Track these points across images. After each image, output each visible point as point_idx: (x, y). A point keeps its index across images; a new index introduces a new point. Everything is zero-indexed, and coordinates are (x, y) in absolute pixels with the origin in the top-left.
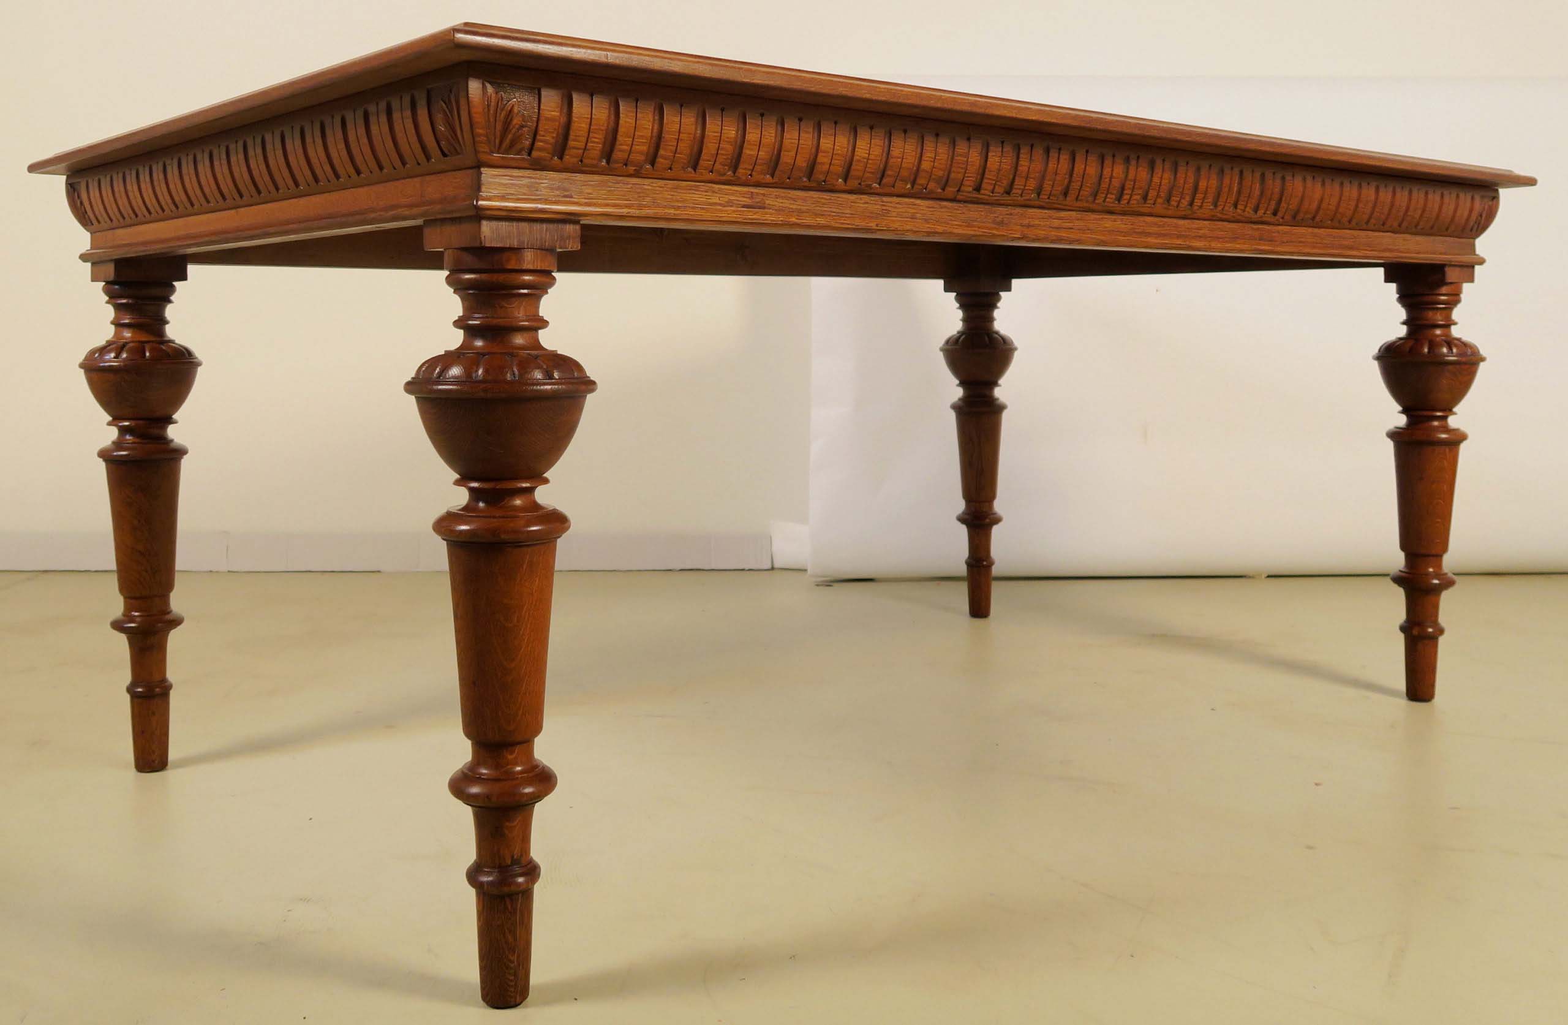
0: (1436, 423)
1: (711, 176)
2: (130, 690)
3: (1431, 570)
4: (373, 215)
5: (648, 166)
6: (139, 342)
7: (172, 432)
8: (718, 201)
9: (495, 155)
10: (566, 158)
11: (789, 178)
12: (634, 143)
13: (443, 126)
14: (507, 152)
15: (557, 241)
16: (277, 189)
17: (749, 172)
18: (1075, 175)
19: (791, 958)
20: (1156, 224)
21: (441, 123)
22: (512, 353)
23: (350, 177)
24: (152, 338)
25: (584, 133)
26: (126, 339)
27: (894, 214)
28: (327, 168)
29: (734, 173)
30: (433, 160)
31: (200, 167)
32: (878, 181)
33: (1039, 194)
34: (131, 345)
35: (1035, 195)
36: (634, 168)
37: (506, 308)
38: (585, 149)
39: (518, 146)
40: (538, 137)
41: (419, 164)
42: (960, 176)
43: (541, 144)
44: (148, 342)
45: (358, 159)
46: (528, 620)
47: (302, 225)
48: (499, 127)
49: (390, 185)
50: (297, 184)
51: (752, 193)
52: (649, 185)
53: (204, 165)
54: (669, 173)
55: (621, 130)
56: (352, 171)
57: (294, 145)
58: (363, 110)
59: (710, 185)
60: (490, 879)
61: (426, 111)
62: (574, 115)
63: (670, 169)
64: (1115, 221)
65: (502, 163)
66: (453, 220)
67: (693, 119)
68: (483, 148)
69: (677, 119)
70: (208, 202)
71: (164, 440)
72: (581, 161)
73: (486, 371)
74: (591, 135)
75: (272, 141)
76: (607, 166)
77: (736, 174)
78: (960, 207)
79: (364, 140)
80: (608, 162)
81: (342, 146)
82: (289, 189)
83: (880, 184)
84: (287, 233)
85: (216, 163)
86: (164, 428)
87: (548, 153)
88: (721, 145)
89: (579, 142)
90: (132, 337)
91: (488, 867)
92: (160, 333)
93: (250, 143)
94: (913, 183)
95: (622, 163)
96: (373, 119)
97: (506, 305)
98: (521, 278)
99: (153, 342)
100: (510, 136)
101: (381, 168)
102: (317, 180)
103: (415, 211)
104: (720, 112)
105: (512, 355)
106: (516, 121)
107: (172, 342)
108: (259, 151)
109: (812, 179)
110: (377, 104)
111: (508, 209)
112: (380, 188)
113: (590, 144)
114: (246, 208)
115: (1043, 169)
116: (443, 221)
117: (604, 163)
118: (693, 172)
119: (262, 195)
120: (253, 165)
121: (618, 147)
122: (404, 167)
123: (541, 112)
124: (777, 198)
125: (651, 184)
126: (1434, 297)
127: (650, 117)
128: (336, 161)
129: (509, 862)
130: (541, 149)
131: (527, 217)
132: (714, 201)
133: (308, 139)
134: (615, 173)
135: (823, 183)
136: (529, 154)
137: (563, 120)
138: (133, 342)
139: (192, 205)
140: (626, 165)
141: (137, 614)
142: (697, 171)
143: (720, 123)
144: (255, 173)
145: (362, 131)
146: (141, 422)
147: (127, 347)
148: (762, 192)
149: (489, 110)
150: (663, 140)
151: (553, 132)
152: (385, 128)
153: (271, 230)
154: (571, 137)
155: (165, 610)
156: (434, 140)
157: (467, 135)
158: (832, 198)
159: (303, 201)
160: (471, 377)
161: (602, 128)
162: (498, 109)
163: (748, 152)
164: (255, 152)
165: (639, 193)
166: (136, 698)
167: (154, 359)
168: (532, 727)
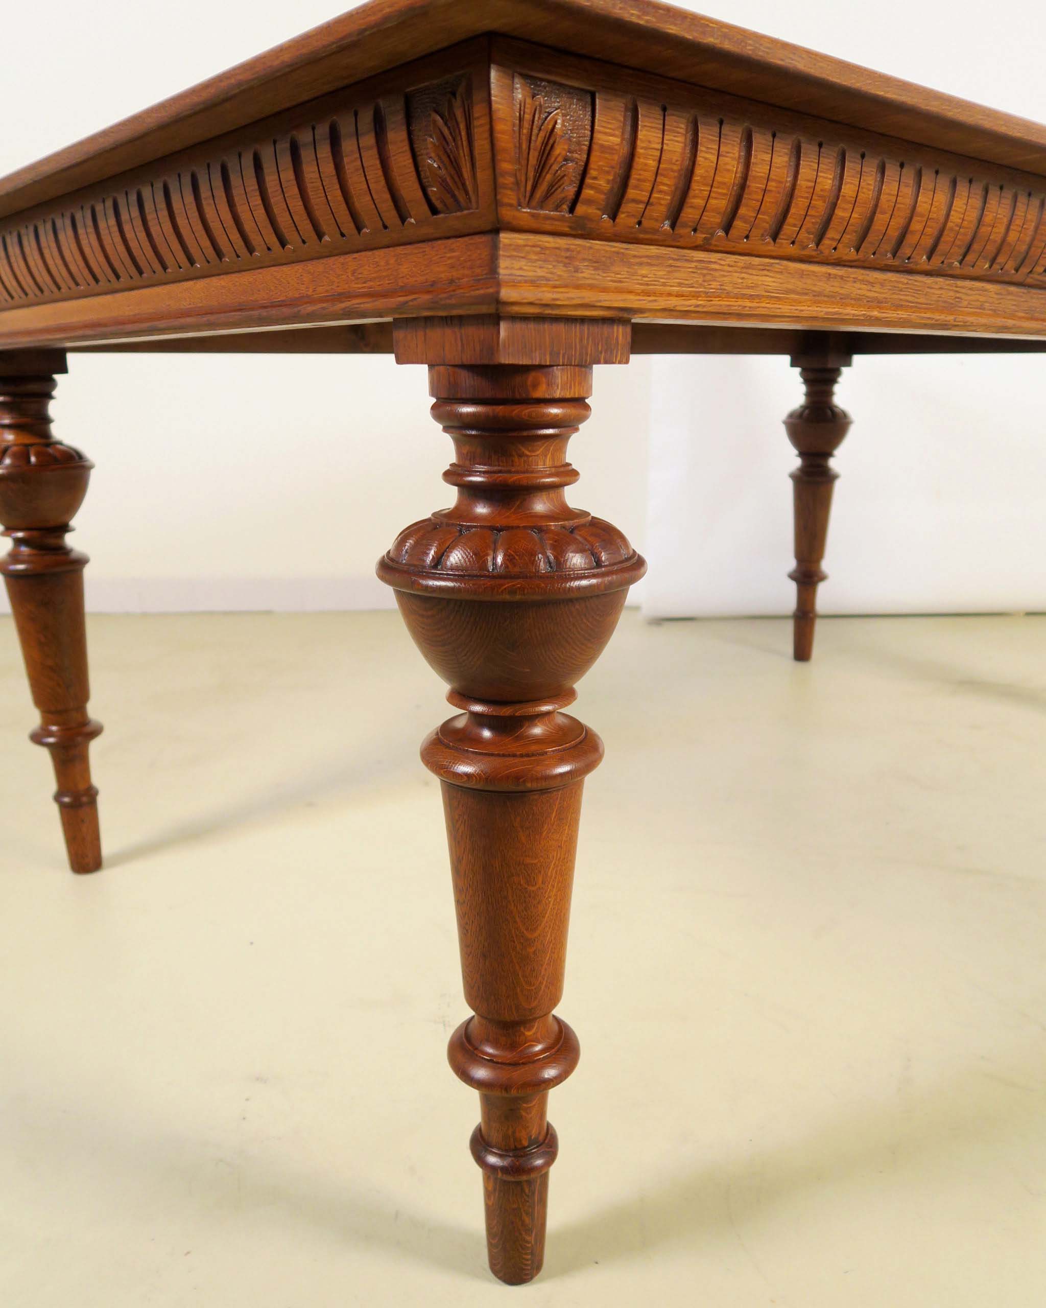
1: (792, 250)
2: (58, 798)
4: (310, 308)
5: (721, 233)
6: (23, 445)
7: (70, 540)
9: (525, 210)
10: (622, 216)
11: (874, 254)
12: (712, 195)
13: (436, 159)
14: (542, 205)
15: (601, 353)
16: (165, 268)
17: (834, 244)
21: (433, 155)
22: (538, 526)
23: (269, 249)
24: (37, 441)
25: (650, 176)
26: (9, 441)
27: (965, 303)
28: (235, 236)
29: (818, 245)
30: (413, 220)
31: (61, 237)
32: (961, 258)
34: (14, 449)
36: (704, 236)
37: (527, 456)
38: (648, 203)
39: (558, 195)
40: (588, 181)
41: (385, 227)
43: (591, 192)
44: (32, 445)
45: (283, 220)
46: (555, 878)
47: (205, 319)
48: (533, 161)
49: (335, 262)
50: (191, 261)
52: (716, 263)
53: (66, 236)
54: (744, 244)
55: (699, 171)
56: (273, 240)
57: (183, 201)
58: (289, 140)
59: (785, 263)
60: (497, 1162)
61: (403, 135)
62: (639, 143)
63: (747, 237)
65: (534, 224)
66: (449, 321)
67: (785, 158)
68: (509, 196)
69: (767, 157)
70: (77, 284)
71: (63, 551)
72: (640, 223)
73: (508, 558)
74: (659, 179)
75: (152, 196)
76: (671, 231)
77: (820, 247)
78: (1027, 294)
79: (293, 191)
80: (673, 226)
81: (257, 201)
82: (180, 268)
83: (961, 263)
84: (182, 329)
85: (81, 231)
86: (61, 537)
87: (599, 209)
88: (812, 202)
89: (641, 190)
90: (15, 440)
91: (499, 1149)
92: (45, 435)
93: (122, 202)
94: (993, 261)
95: (690, 227)
96: (306, 155)
97: (528, 453)
98: (550, 412)
99: (38, 444)
100: (549, 177)
101: (320, 235)
102: (219, 254)
103: (380, 303)
104: (817, 149)
105: (540, 530)
106: (560, 150)
107: (60, 443)
108: (135, 212)
109: (897, 255)
110: (314, 129)
111: (543, 302)
112: (318, 266)
113: (655, 195)
114: (126, 294)
116: (428, 321)
117: (667, 226)
118: (772, 242)
119: (145, 275)
120: (129, 235)
121: (689, 200)
122: (359, 233)
123: (595, 135)
124: (855, 282)
125: (719, 261)
127: (736, 151)
128: (248, 226)
129: (526, 1143)
130: (589, 202)
131: (568, 315)
133: (205, 192)
134: (678, 244)
135: (907, 261)
136: (572, 210)
137: (625, 149)
139: (59, 288)
140: (695, 230)
141: (55, 728)
142: (777, 241)
143: (816, 166)
144: (133, 244)
145: (288, 175)
146: (35, 533)
147: (9, 452)
148: (840, 274)
149: (520, 127)
150: (746, 191)
151: (608, 173)
152: (329, 168)
153: (161, 324)
154: (632, 182)
155: (84, 722)
156: (417, 186)
157: (483, 175)
158: (910, 282)
159: (201, 284)
160: (484, 566)
161: (675, 168)
162: (535, 127)
163: (840, 213)
164: (130, 213)
165: (704, 275)
166: (63, 807)
167: (40, 465)
168: (554, 1000)
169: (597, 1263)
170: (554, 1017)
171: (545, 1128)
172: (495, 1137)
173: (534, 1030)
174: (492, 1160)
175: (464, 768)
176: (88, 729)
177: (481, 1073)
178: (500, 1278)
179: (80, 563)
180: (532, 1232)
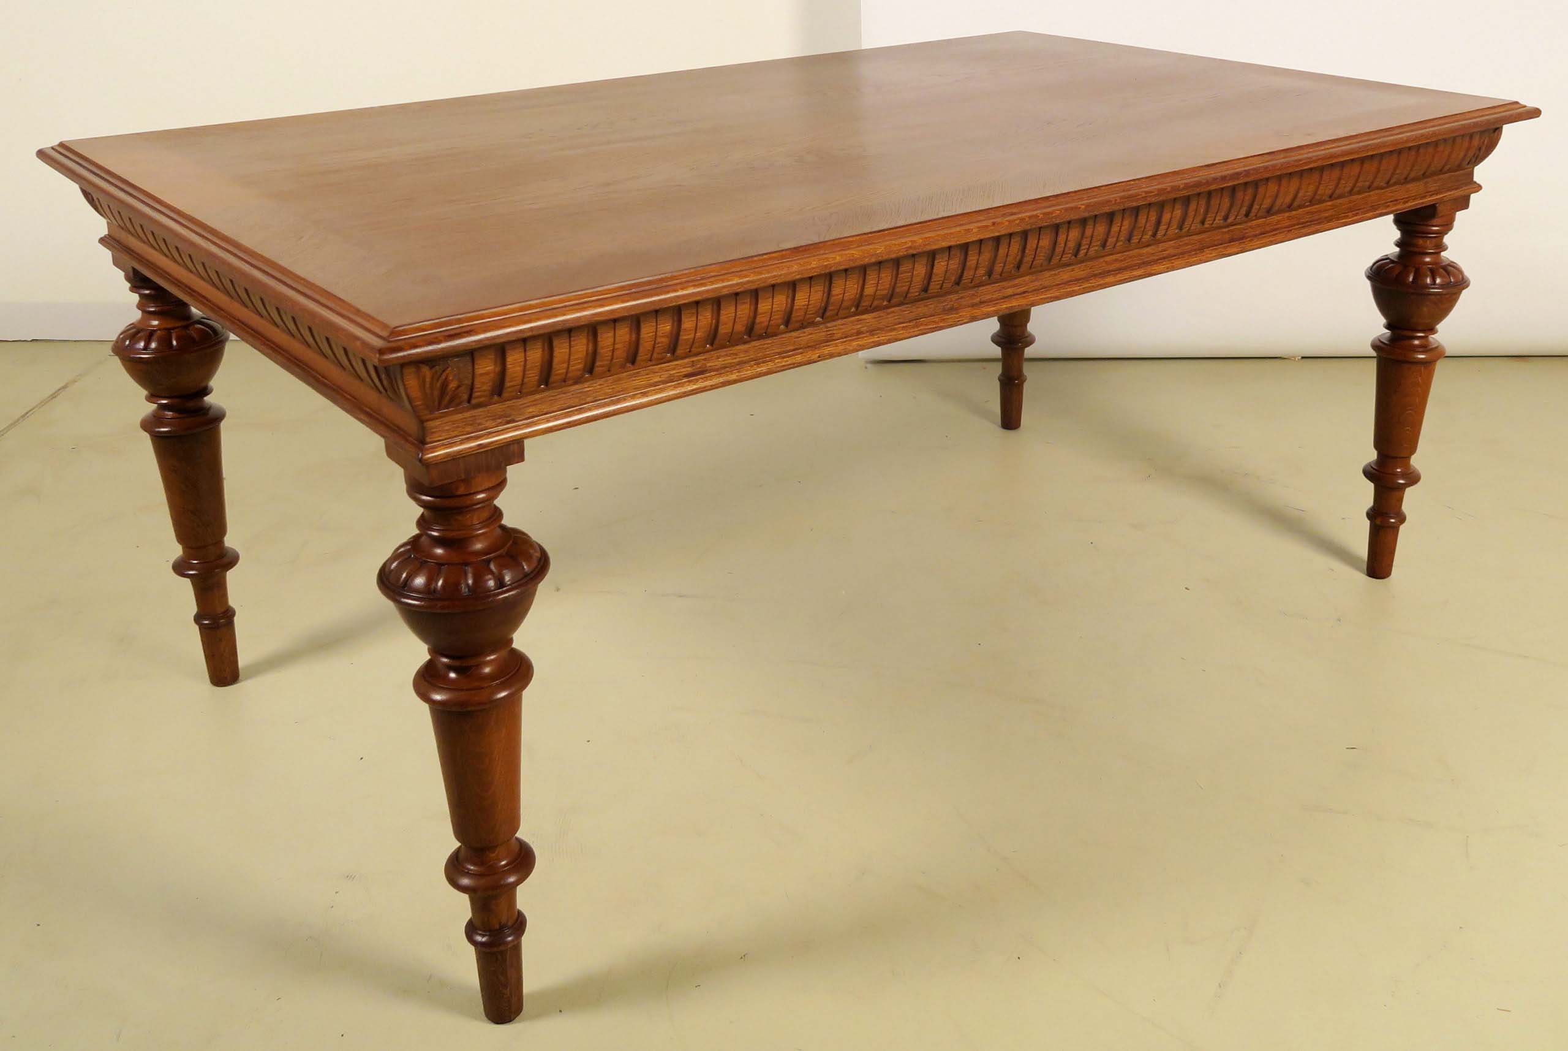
0: (1416, 342)
1: (651, 362)
2: (198, 619)
3: (1399, 470)
5: (587, 374)
6: (165, 329)
7: (210, 400)
8: (660, 379)
9: (436, 412)
10: (505, 392)
11: (729, 340)
12: (570, 365)
14: (447, 407)
15: (502, 461)
17: (689, 348)
18: (1027, 252)
19: (742, 958)
20: (1116, 260)
25: (520, 373)
26: (153, 326)
29: (674, 353)
32: (821, 315)
33: (990, 276)
34: (158, 333)
35: (987, 277)
36: (573, 380)
38: (522, 383)
39: (457, 401)
40: (475, 390)
42: (906, 288)
43: (479, 392)
44: (173, 329)
48: (436, 393)
51: (693, 361)
52: (588, 387)
54: (608, 372)
55: (556, 360)
59: (650, 368)
60: (484, 939)
62: (508, 363)
64: (1073, 271)
65: (443, 415)
67: (627, 329)
68: (423, 413)
69: (611, 335)
72: (520, 390)
74: (527, 372)
76: (546, 385)
77: (676, 353)
78: (908, 307)
80: (547, 383)
83: (822, 318)
87: (487, 395)
88: (656, 340)
89: (515, 381)
90: (158, 325)
94: (857, 306)
95: (560, 380)
98: (475, 498)
99: (178, 327)
100: (448, 398)
106: (452, 385)
109: (752, 335)
111: (452, 454)
113: (526, 379)
115: (993, 256)
117: (542, 384)
118: (632, 364)
121: (554, 372)
123: (476, 371)
125: (591, 385)
126: (1425, 227)
127: (584, 341)
129: (502, 925)
130: (479, 395)
131: (472, 454)
132: (656, 380)
134: (555, 388)
135: (764, 333)
136: (469, 401)
137: (499, 369)
138: (160, 330)
140: (564, 380)
141: (195, 562)
142: (636, 362)
143: (655, 324)
146: (178, 399)
147: (155, 337)
148: (703, 358)
150: (598, 354)
151: (489, 382)
154: (507, 380)
157: (407, 404)
161: (537, 364)
163: (683, 337)
165: (580, 397)
166: (203, 629)
167: (181, 349)
168: (516, 828)
169: (561, 1011)
170: (517, 839)
171: (517, 913)
172: (477, 923)
173: (496, 852)
174: (479, 938)
175: (438, 697)
176: (226, 560)
177: (465, 881)
178: (489, 1019)
179: (218, 417)
180: (507, 988)
